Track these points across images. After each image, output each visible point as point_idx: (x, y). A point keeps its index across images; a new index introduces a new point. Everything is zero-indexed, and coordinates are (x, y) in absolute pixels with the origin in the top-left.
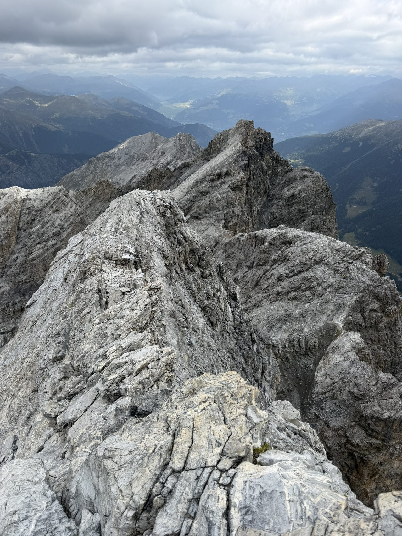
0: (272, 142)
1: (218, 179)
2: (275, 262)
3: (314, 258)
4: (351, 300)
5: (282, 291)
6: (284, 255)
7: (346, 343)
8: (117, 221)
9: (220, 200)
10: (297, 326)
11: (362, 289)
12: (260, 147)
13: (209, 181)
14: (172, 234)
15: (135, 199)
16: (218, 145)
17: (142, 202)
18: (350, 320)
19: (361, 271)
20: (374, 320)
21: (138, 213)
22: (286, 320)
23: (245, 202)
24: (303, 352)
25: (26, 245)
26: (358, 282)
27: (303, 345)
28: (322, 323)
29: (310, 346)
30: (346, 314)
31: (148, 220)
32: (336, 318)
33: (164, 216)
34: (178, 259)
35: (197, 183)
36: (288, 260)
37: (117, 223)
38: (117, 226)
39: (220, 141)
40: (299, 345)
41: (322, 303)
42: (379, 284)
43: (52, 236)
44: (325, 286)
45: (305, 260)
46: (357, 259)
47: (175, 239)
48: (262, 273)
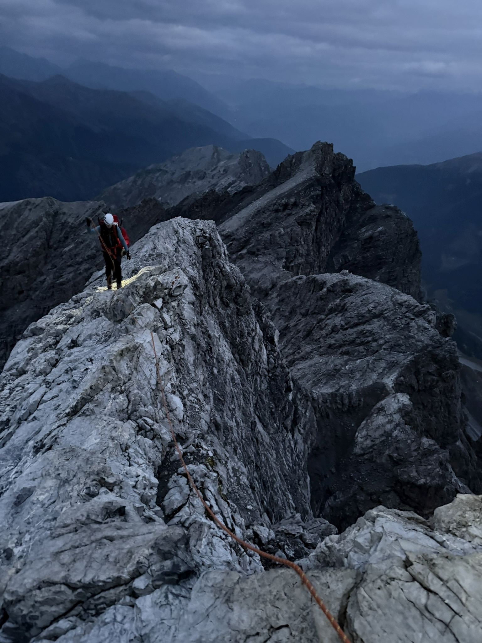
0: (354, 171)
1: (284, 210)
2: (331, 311)
3: (374, 311)
4: (405, 359)
5: (334, 344)
6: (342, 304)
7: (393, 404)
8: (153, 247)
9: (283, 235)
10: (344, 382)
11: (419, 348)
12: (339, 176)
13: (273, 210)
14: (209, 266)
15: (174, 228)
16: (288, 169)
17: (180, 231)
18: (402, 381)
19: (422, 328)
20: (429, 383)
21: (175, 242)
22: (334, 375)
23: (313, 240)
24: (346, 409)
25: (56, 267)
26: (417, 341)
27: (346, 401)
28: (371, 381)
29: (354, 403)
30: (398, 374)
31: (183, 250)
32: (386, 377)
33: (202, 247)
34: (213, 293)
35: (259, 212)
36: (346, 310)
37: (152, 250)
38: (151, 252)
39: (291, 164)
40: (342, 402)
41: (375, 360)
42: (438, 345)
43: (86, 258)
44: (381, 342)
45: (363, 312)
46: (420, 315)
47: (211, 271)
48: (315, 322)
